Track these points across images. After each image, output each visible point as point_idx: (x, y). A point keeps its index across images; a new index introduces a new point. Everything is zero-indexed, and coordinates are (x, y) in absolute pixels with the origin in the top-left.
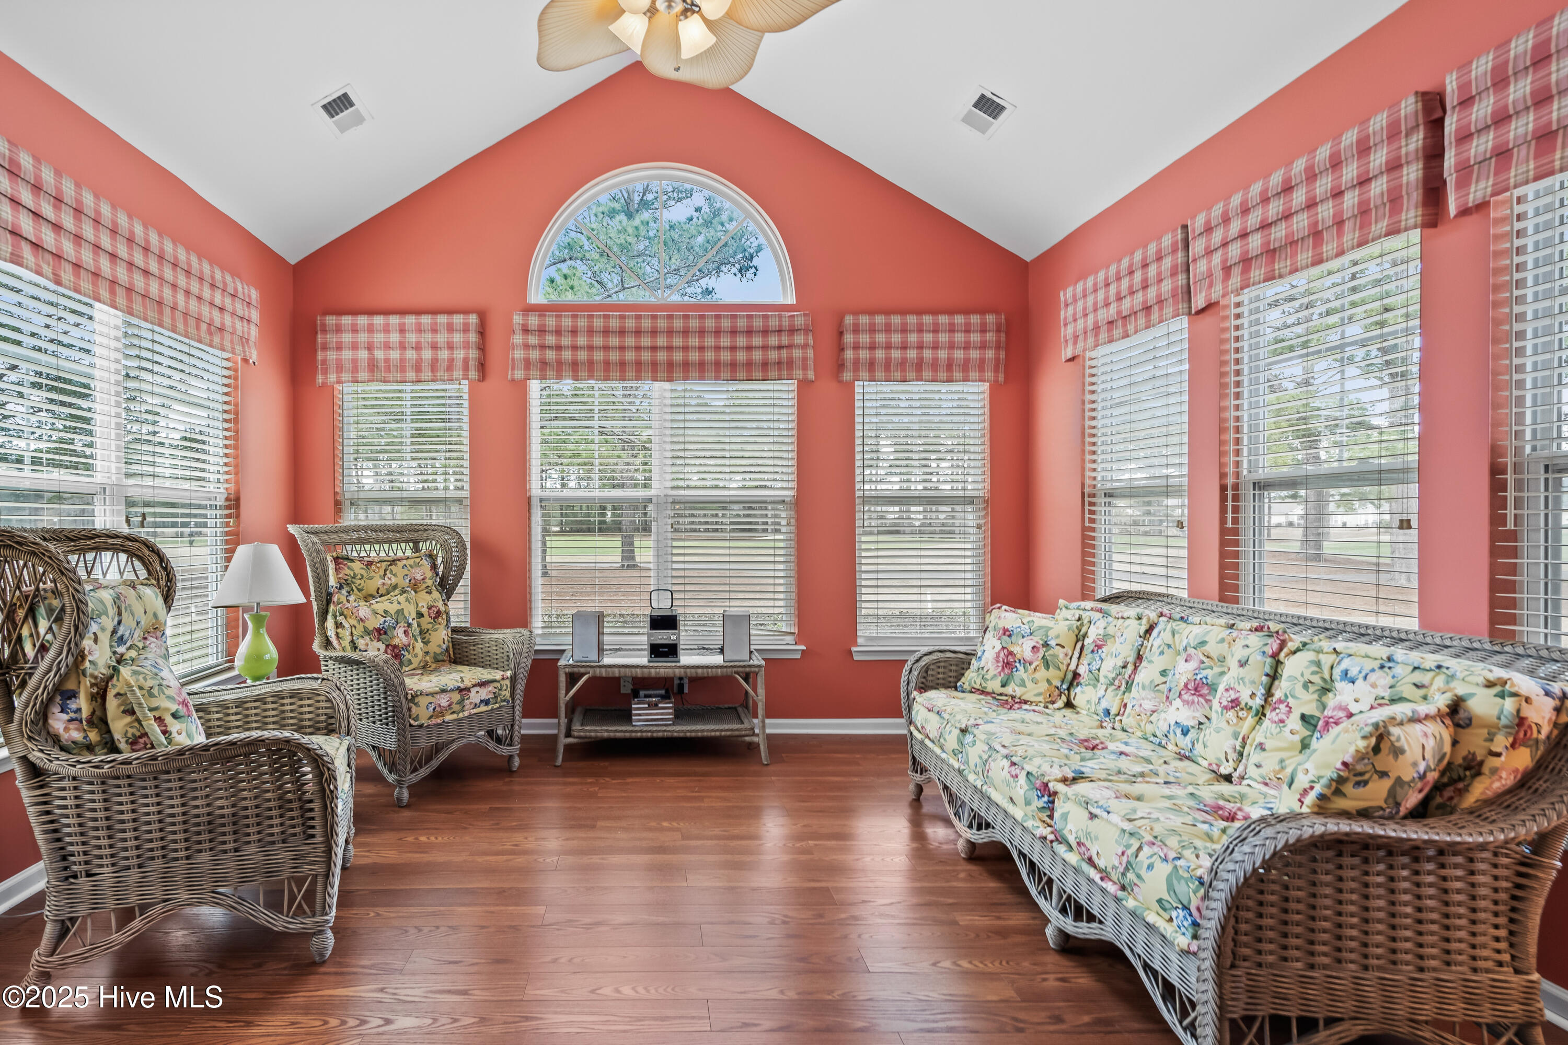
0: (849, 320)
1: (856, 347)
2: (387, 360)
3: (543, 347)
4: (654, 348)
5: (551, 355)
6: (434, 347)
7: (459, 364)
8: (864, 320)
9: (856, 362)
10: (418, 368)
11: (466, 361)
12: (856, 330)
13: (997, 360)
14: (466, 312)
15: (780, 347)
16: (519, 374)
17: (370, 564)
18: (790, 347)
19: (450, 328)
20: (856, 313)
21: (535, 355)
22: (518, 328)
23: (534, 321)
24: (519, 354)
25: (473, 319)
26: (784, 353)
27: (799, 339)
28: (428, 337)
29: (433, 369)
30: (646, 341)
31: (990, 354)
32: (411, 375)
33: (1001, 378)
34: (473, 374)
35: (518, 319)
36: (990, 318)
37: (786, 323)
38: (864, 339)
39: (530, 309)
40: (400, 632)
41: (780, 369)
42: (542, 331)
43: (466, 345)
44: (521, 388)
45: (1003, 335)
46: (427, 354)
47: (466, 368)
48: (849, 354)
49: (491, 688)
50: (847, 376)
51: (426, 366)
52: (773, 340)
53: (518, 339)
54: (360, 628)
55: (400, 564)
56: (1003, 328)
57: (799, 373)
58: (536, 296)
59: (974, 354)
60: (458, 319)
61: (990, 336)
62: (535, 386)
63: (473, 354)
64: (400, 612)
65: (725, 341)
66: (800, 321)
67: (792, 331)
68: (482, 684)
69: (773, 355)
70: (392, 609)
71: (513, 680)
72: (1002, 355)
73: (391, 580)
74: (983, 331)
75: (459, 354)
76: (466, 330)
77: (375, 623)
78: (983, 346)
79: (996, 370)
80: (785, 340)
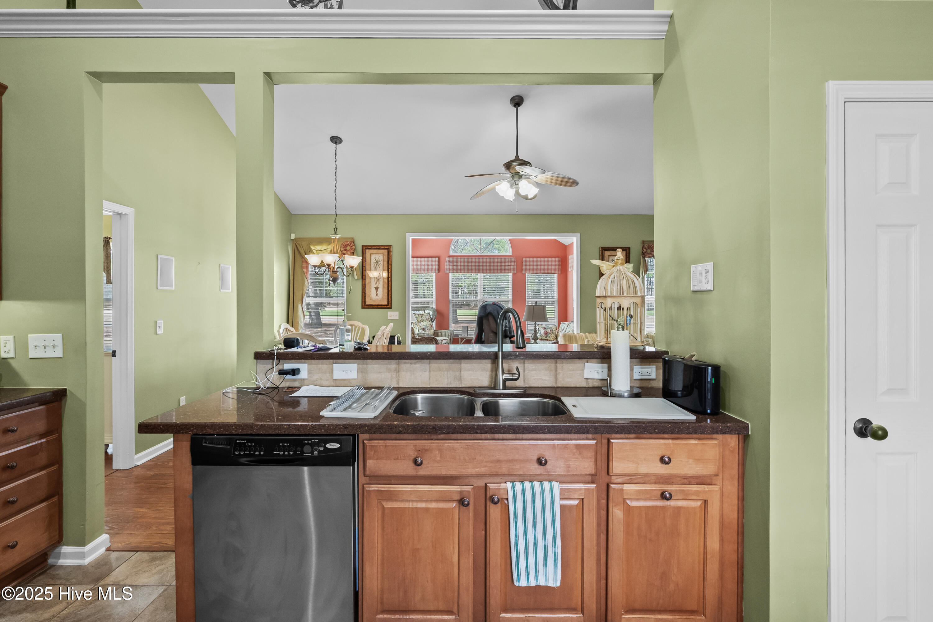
0: (524, 259)
1: (526, 266)
2: (417, 268)
3: (453, 265)
4: (479, 266)
5: (455, 267)
6: (428, 265)
7: (434, 269)
8: (528, 259)
9: (526, 269)
10: (424, 270)
11: (435, 269)
12: (526, 261)
13: (559, 269)
14: (435, 257)
15: (508, 266)
16: (448, 272)
17: (419, 315)
18: (510, 266)
19: (432, 261)
20: (526, 258)
21: (451, 267)
22: (447, 261)
23: (451, 259)
24: (447, 267)
25: (437, 259)
26: (509, 267)
27: (513, 264)
28: (427, 263)
29: (428, 270)
30: (477, 264)
31: (557, 267)
32: (423, 272)
33: (560, 272)
34: (437, 272)
35: (447, 259)
36: (557, 259)
37: (509, 260)
38: (528, 264)
39: (450, 257)
40: (427, 329)
41: (508, 271)
42: (453, 262)
43: (435, 265)
44: (448, 274)
45: (560, 263)
46: (426, 267)
47: (435, 270)
48: (524, 267)
49: (446, 340)
50: (524, 272)
51: (426, 269)
52: (507, 264)
53: (447, 264)
54: (420, 328)
55: (424, 315)
56: (560, 261)
57: (513, 272)
58: (452, 253)
59: (553, 267)
60: (434, 259)
61: (557, 263)
62: (451, 275)
63: (437, 267)
64: (426, 325)
65: (496, 264)
66: (513, 259)
67: (511, 262)
68: (445, 340)
69: (507, 267)
70: (425, 324)
71: (450, 339)
72: (560, 267)
73: (423, 319)
74: (555, 262)
75: (434, 267)
76: (435, 261)
77: (423, 327)
78: (555, 265)
79: (559, 271)
80: (509, 264)
